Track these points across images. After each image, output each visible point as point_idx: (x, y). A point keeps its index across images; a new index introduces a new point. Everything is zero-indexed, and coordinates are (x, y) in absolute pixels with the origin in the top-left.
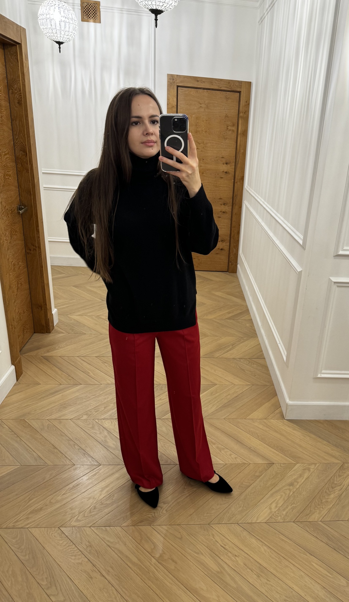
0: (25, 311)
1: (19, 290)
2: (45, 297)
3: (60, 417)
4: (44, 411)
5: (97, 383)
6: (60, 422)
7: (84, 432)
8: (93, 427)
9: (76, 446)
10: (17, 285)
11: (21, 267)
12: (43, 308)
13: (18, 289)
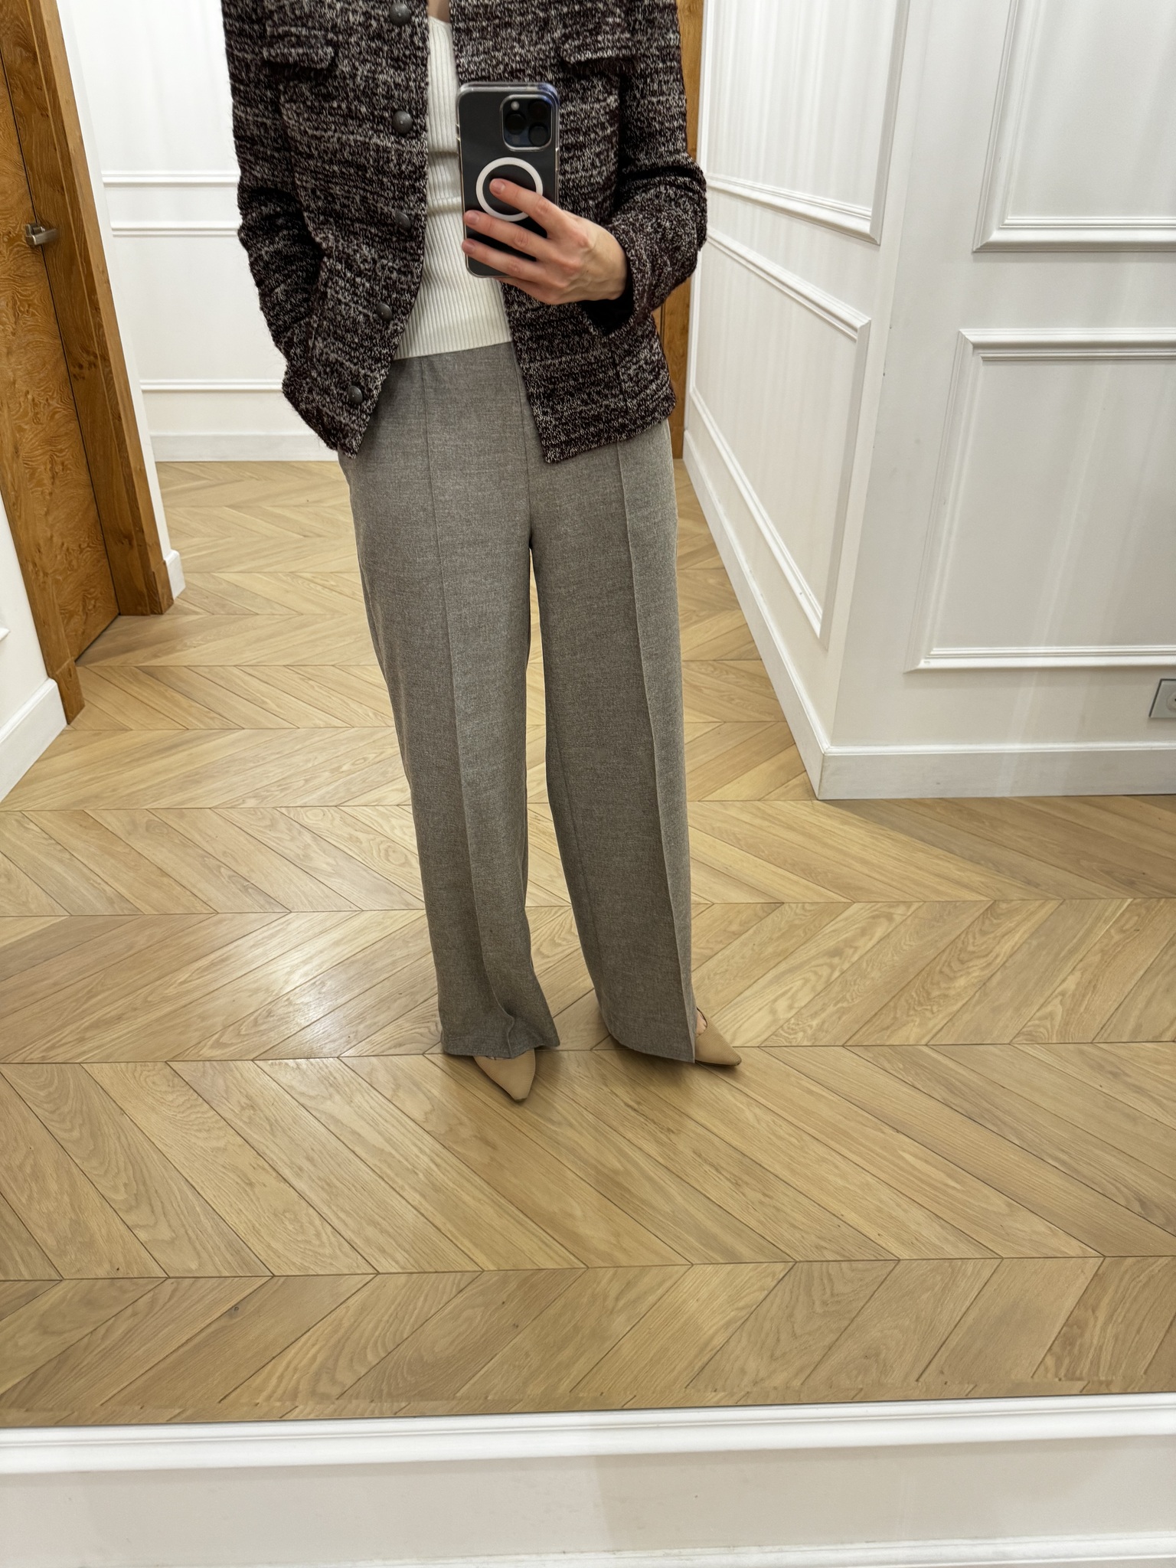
0: (82, 546)
1: (57, 482)
2: (138, 509)
3: (183, 803)
4: (139, 790)
5: (287, 725)
6: (182, 816)
7: (248, 837)
8: (273, 826)
9: (222, 870)
10: (49, 466)
11: (57, 416)
12: (135, 543)
13: (53, 478)
